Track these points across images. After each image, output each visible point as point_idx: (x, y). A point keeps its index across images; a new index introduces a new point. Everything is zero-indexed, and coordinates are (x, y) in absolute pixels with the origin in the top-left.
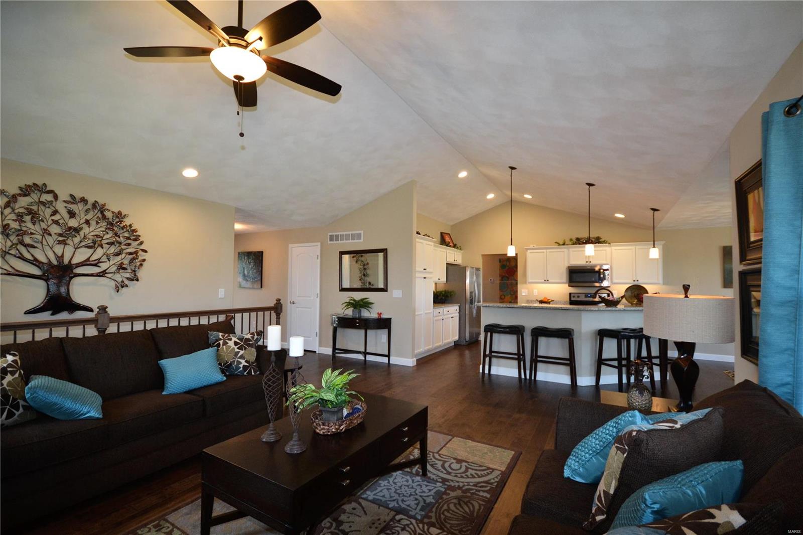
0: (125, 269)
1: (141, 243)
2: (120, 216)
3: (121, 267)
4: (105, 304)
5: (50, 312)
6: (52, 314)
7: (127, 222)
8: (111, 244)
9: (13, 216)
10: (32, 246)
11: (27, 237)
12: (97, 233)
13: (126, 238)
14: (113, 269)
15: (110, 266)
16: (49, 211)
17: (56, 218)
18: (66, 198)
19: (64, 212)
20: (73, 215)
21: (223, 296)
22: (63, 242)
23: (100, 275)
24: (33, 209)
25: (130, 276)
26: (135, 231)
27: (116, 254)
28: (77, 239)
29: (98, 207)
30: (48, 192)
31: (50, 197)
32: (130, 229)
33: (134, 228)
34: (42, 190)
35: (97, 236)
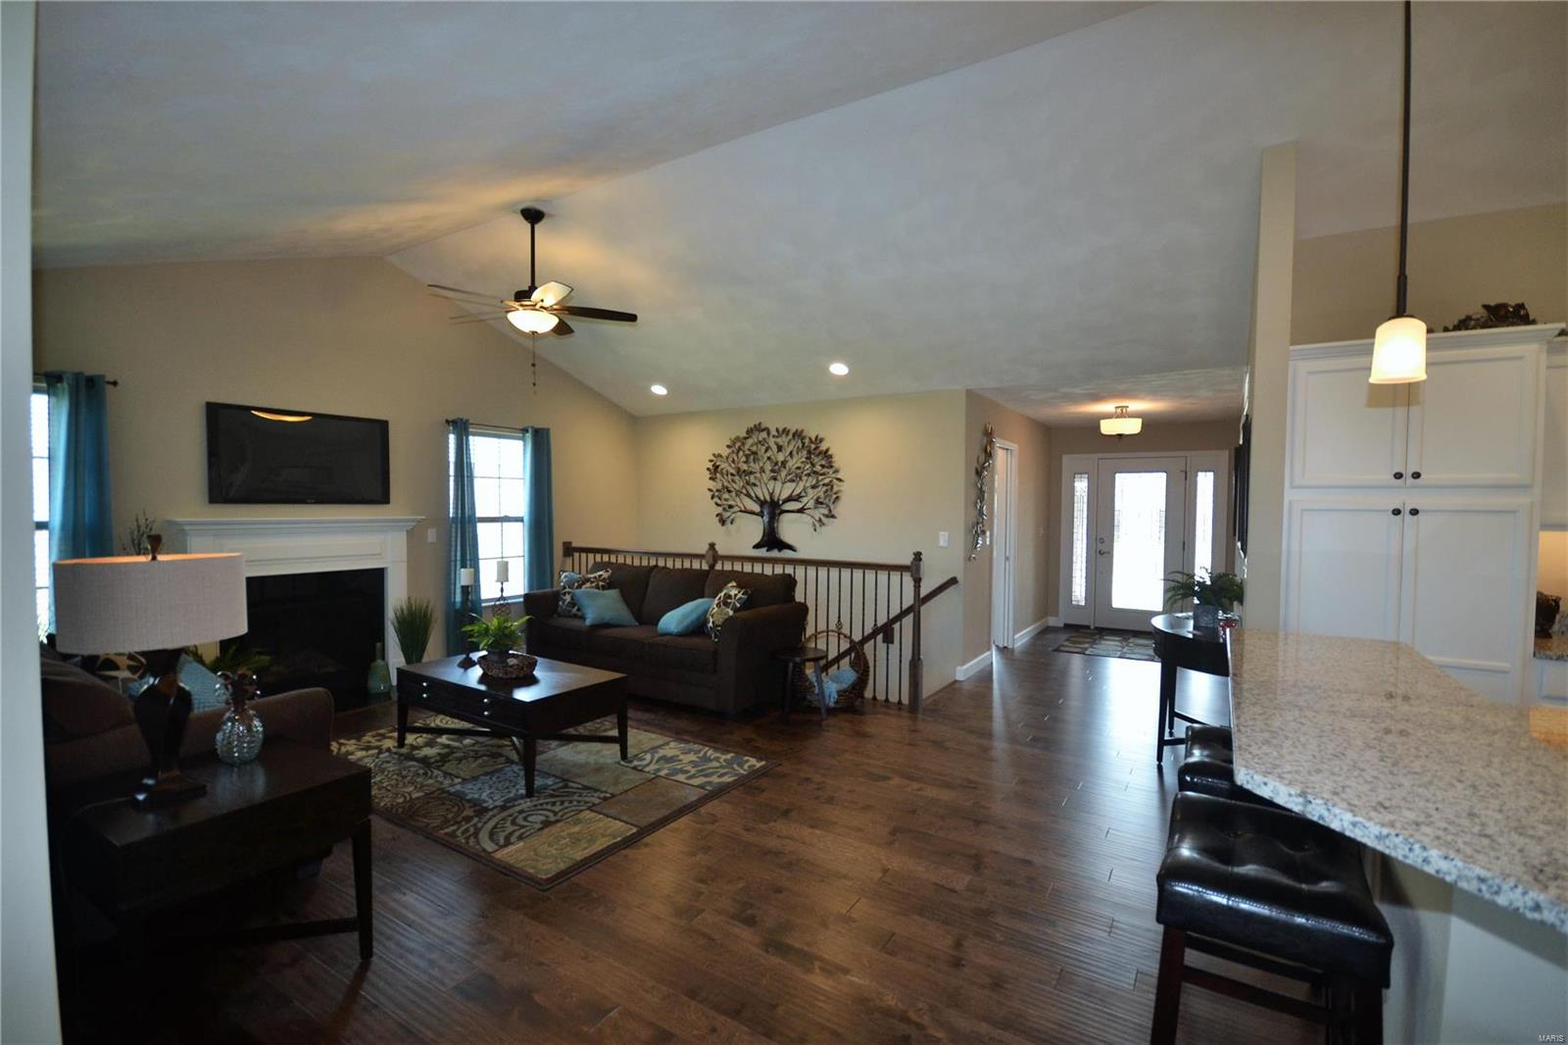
0: (822, 503)
1: (836, 471)
2: (819, 440)
3: (818, 502)
4: (715, 541)
5: (765, 549)
6: (768, 551)
7: (823, 447)
8: (808, 475)
9: (744, 459)
10: (755, 485)
11: (752, 477)
12: (798, 465)
13: (823, 466)
14: (811, 504)
15: (808, 501)
16: (763, 448)
17: (769, 454)
18: (774, 433)
19: (775, 448)
20: (780, 448)
21: (946, 544)
22: (775, 479)
23: (801, 511)
24: (754, 449)
25: (826, 512)
26: (831, 456)
27: (814, 487)
28: (784, 473)
29: (798, 435)
30: (763, 430)
31: (764, 435)
32: (826, 455)
33: (830, 453)
34: (758, 428)
35: (798, 468)
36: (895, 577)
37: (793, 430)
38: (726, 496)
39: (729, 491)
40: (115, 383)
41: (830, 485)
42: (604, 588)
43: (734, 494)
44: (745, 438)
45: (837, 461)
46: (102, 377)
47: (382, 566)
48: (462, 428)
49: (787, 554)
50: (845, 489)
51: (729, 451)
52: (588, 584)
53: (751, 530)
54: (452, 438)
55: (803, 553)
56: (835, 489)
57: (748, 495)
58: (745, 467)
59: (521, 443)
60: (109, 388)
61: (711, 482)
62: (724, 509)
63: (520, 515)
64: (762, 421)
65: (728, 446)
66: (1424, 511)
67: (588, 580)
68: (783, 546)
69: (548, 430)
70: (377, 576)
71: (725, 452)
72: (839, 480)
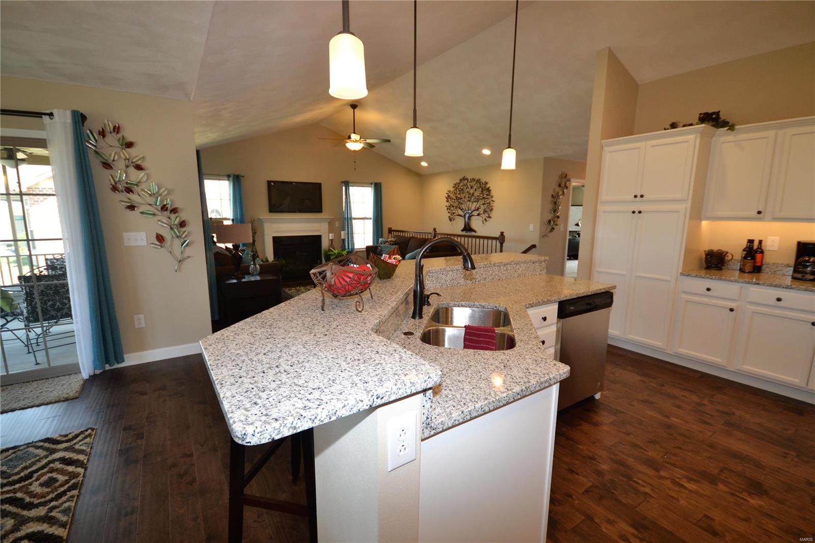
1: (492, 197)
3: (485, 211)
5: (465, 231)
7: (487, 186)
8: (481, 199)
9: (459, 192)
10: (462, 203)
11: (461, 200)
12: (478, 195)
13: (487, 195)
14: (482, 212)
15: (481, 211)
16: (466, 187)
17: (467, 190)
18: (469, 180)
19: (470, 187)
20: (472, 187)
21: (532, 230)
22: (469, 201)
23: (479, 215)
24: (462, 188)
25: (487, 216)
26: (490, 191)
27: (483, 204)
28: (473, 198)
29: (479, 181)
30: (466, 179)
31: (466, 181)
32: (489, 190)
33: (490, 189)
34: (464, 179)
35: (478, 196)
36: (494, 241)
37: (477, 179)
38: (452, 209)
39: (453, 207)
40: (243, 177)
41: (489, 203)
42: (393, 244)
43: (454, 208)
44: (459, 183)
45: (493, 193)
46: (240, 175)
47: (320, 234)
48: (347, 184)
49: (473, 234)
50: (496, 205)
51: (453, 189)
52: (387, 243)
53: (460, 224)
54: (344, 188)
55: (479, 234)
56: (491, 205)
57: (460, 208)
58: (459, 196)
59: (370, 188)
60: (242, 178)
61: (447, 203)
62: (451, 214)
63: (370, 217)
64: (465, 175)
65: (453, 187)
66: (645, 212)
67: (387, 241)
68: (471, 230)
69: (380, 183)
70: (319, 238)
71: (452, 189)
72: (493, 201)
